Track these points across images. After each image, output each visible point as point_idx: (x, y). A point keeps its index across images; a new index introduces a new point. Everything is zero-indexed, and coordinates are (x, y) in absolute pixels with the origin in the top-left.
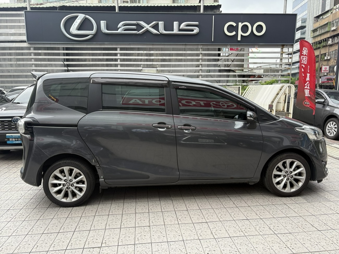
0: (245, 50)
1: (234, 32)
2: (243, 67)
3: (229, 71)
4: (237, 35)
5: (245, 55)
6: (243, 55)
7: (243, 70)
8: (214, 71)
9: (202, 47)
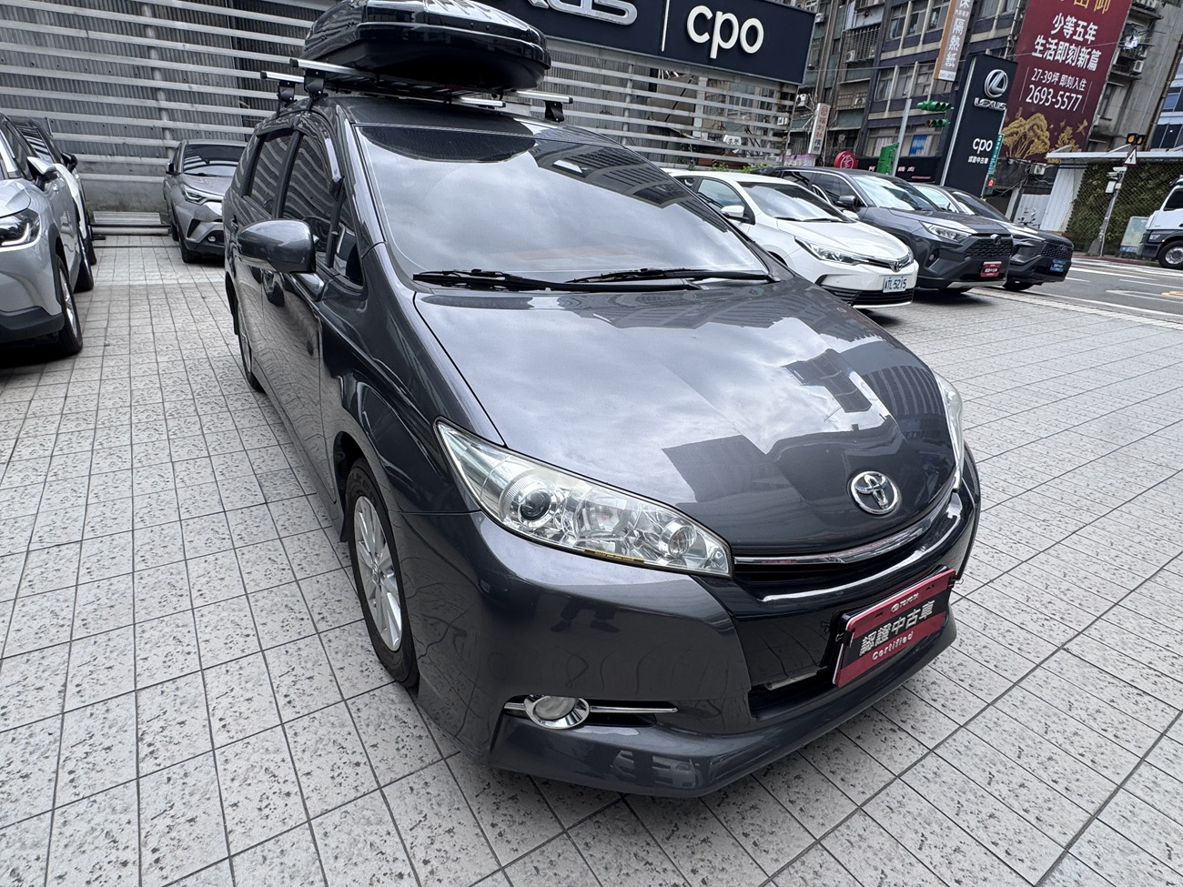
0: (700, 83)
1: (707, 34)
2: (692, 125)
3: (667, 132)
4: (710, 41)
5: (698, 96)
6: (694, 94)
7: (692, 132)
8: (639, 128)
9: (634, 63)
